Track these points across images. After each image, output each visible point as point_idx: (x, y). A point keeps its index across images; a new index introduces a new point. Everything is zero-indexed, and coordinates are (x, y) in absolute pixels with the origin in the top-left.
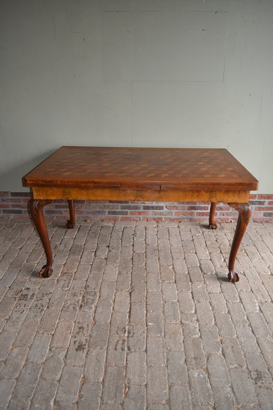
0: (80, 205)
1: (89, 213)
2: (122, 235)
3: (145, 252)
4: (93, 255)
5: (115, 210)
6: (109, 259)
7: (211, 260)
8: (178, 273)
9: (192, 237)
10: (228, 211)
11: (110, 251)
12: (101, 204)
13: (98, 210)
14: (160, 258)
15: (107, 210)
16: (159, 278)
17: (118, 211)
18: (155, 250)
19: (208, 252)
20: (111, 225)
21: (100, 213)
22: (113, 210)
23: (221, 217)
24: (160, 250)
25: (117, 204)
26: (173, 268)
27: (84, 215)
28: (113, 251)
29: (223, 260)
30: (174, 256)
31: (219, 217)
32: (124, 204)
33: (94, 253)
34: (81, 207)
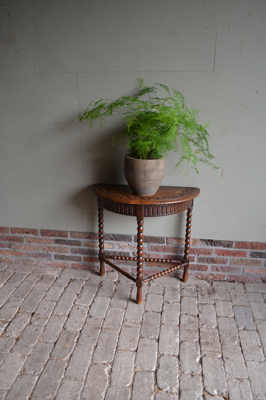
0: (17, 244)
1: (29, 255)
2: (62, 294)
3: (80, 331)
4: (3, 329)
5: (63, 254)
6: (20, 341)
7: (179, 357)
8: (114, 383)
9: (163, 305)
10: (223, 265)
11: (31, 323)
12: (45, 245)
13: (41, 252)
14: (98, 347)
15: (53, 254)
16: (79, 393)
17: (67, 255)
18: (97, 328)
19: (178, 340)
20: (55, 274)
21: (44, 257)
22: (60, 254)
23: (213, 273)
24: (106, 328)
25: (66, 246)
26: (111, 371)
27: (24, 258)
28: (36, 323)
29: (198, 359)
30: (121, 344)
31: (210, 272)
32: (74, 247)
33: (6, 326)
34: (19, 247)
